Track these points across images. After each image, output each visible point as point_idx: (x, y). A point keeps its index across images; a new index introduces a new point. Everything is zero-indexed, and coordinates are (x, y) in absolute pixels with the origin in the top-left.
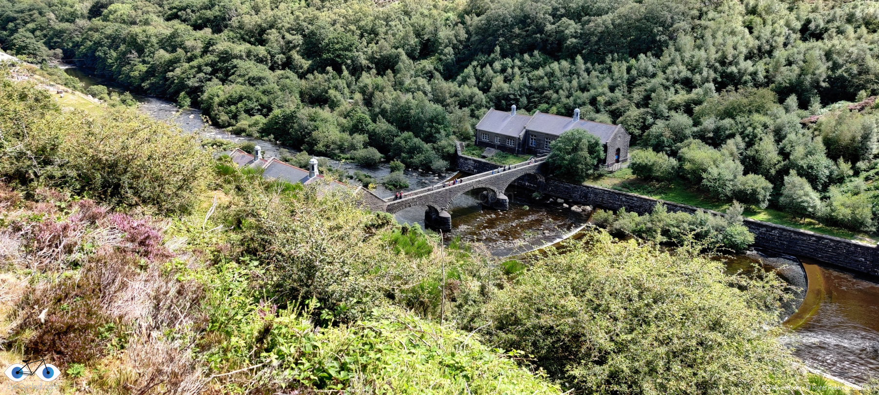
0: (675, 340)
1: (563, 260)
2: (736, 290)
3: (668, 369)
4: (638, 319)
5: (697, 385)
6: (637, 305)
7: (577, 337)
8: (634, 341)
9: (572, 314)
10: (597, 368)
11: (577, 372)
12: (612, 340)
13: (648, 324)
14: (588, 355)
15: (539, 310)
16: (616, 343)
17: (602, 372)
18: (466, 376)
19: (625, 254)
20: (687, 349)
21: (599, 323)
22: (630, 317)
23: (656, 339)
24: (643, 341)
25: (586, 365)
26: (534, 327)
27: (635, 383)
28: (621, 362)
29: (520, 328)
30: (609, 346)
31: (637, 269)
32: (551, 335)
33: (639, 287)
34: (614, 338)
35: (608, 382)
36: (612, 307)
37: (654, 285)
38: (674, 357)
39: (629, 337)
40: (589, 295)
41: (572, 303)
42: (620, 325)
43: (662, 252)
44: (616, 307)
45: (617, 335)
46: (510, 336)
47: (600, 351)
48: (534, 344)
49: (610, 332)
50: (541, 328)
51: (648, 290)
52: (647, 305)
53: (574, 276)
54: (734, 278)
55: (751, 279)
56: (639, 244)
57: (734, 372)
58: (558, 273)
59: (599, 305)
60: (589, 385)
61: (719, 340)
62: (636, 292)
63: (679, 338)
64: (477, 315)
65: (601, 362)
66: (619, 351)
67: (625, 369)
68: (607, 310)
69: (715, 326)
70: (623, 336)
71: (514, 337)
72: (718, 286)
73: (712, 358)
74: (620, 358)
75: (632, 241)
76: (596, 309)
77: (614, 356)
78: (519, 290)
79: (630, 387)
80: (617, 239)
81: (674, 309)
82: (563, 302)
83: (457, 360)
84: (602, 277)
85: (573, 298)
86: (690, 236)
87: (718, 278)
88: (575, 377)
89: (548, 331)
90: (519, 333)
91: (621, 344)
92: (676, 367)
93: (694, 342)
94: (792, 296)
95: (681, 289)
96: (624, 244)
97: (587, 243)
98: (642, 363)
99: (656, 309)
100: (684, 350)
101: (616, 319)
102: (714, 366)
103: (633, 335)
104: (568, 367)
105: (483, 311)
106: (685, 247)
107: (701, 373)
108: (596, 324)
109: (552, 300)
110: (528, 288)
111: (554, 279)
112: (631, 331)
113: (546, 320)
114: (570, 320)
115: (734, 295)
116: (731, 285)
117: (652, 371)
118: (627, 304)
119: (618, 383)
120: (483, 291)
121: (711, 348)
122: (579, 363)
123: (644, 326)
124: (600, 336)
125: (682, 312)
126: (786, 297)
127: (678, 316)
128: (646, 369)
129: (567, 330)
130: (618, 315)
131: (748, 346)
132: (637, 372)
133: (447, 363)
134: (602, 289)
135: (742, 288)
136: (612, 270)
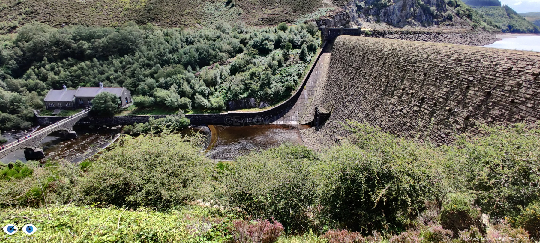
0: (169, 169)
1: (111, 153)
2: (187, 143)
3: (169, 181)
4: (152, 167)
5: (182, 183)
6: (150, 161)
7: (127, 184)
8: (152, 176)
9: (122, 175)
10: (140, 193)
11: (131, 198)
12: (143, 179)
13: (156, 167)
14: (134, 189)
15: (105, 179)
16: (145, 180)
17: (143, 194)
18: (69, 227)
19: (139, 142)
20: (174, 171)
21: (135, 174)
22: (148, 167)
23: (162, 172)
24: (156, 175)
25: (134, 194)
26: (105, 188)
27: (158, 192)
28: (150, 187)
29: (97, 191)
30: (142, 182)
31: (146, 147)
32: (114, 188)
33: (149, 153)
34: (144, 178)
35: (146, 197)
36: (140, 166)
37: (155, 151)
38: (170, 176)
39: (150, 175)
40: (128, 164)
41: (121, 170)
42: (145, 172)
43: (155, 136)
44: (141, 165)
45: (145, 176)
46: (93, 197)
47: (139, 186)
48: (107, 195)
49: (141, 176)
50: (108, 187)
51: (153, 153)
52: (154, 160)
53: (118, 158)
54: (185, 139)
55: (191, 137)
56: (144, 136)
57: (193, 172)
58: (110, 160)
59: (133, 167)
60: (138, 201)
61: (185, 163)
62: (148, 156)
63: (170, 168)
64: (72, 194)
65: (141, 189)
66: (148, 182)
67: (152, 189)
68: (138, 168)
69: (182, 158)
70: (148, 176)
71: (96, 196)
72: (180, 143)
73: (184, 171)
74: (149, 185)
75: (141, 136)
76: (132, 170)
77: (146, 185)
78: (92, 174)
79: (156, 195)
80: (134, 137)
81: (166, 158)
82: (116, 172)
83: (61, 221)
84: (131, 155)
85: (120, 168)
86: (165, 127)
87: (179, 140)
88: (131, 201)
89: (112, 187)
90: (98, 194)
91: (147, 179)
92: (172, 179)
93: (176, 167)
94: (205, 139)
95: (166, 149)
96: (137, 138)
97: (120, 143)
98: (158, 183)
99: (158, 160)
100: (173, 172)
101: (142, 170)
102: (186, 173)
103: (152, 174)
104: (126, 198)
105: (74, 191)
106: (164, 132)
107: (182, 178)
108: (134, 175)
109: (111, 173)
110: (97, 172)
111: (108, 163)
112: (150, 172)
113: (109, 183)
114: (122, 178)
115: (186, 145)
116: (184, 141)
117: (163, 185)
118: (145, 163)
119: (151, 195)
120: (71, 182)
121: (183, 167)
122: (131, 195)
123: (155, 169)
124: (137, 179)
125: (169, 158)
126: (203, 139)
127: (168, 160)
128: (161, 185)
129: (121, 183)
130: (143, 168)
131: (196, 161)
132: (157, 188)
133: (55, 225)
134: (133, 160)
135: (189, 141)
136: (135, 151)
